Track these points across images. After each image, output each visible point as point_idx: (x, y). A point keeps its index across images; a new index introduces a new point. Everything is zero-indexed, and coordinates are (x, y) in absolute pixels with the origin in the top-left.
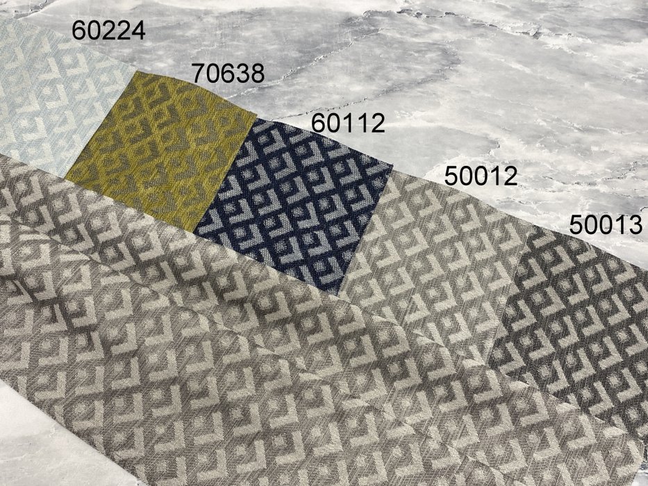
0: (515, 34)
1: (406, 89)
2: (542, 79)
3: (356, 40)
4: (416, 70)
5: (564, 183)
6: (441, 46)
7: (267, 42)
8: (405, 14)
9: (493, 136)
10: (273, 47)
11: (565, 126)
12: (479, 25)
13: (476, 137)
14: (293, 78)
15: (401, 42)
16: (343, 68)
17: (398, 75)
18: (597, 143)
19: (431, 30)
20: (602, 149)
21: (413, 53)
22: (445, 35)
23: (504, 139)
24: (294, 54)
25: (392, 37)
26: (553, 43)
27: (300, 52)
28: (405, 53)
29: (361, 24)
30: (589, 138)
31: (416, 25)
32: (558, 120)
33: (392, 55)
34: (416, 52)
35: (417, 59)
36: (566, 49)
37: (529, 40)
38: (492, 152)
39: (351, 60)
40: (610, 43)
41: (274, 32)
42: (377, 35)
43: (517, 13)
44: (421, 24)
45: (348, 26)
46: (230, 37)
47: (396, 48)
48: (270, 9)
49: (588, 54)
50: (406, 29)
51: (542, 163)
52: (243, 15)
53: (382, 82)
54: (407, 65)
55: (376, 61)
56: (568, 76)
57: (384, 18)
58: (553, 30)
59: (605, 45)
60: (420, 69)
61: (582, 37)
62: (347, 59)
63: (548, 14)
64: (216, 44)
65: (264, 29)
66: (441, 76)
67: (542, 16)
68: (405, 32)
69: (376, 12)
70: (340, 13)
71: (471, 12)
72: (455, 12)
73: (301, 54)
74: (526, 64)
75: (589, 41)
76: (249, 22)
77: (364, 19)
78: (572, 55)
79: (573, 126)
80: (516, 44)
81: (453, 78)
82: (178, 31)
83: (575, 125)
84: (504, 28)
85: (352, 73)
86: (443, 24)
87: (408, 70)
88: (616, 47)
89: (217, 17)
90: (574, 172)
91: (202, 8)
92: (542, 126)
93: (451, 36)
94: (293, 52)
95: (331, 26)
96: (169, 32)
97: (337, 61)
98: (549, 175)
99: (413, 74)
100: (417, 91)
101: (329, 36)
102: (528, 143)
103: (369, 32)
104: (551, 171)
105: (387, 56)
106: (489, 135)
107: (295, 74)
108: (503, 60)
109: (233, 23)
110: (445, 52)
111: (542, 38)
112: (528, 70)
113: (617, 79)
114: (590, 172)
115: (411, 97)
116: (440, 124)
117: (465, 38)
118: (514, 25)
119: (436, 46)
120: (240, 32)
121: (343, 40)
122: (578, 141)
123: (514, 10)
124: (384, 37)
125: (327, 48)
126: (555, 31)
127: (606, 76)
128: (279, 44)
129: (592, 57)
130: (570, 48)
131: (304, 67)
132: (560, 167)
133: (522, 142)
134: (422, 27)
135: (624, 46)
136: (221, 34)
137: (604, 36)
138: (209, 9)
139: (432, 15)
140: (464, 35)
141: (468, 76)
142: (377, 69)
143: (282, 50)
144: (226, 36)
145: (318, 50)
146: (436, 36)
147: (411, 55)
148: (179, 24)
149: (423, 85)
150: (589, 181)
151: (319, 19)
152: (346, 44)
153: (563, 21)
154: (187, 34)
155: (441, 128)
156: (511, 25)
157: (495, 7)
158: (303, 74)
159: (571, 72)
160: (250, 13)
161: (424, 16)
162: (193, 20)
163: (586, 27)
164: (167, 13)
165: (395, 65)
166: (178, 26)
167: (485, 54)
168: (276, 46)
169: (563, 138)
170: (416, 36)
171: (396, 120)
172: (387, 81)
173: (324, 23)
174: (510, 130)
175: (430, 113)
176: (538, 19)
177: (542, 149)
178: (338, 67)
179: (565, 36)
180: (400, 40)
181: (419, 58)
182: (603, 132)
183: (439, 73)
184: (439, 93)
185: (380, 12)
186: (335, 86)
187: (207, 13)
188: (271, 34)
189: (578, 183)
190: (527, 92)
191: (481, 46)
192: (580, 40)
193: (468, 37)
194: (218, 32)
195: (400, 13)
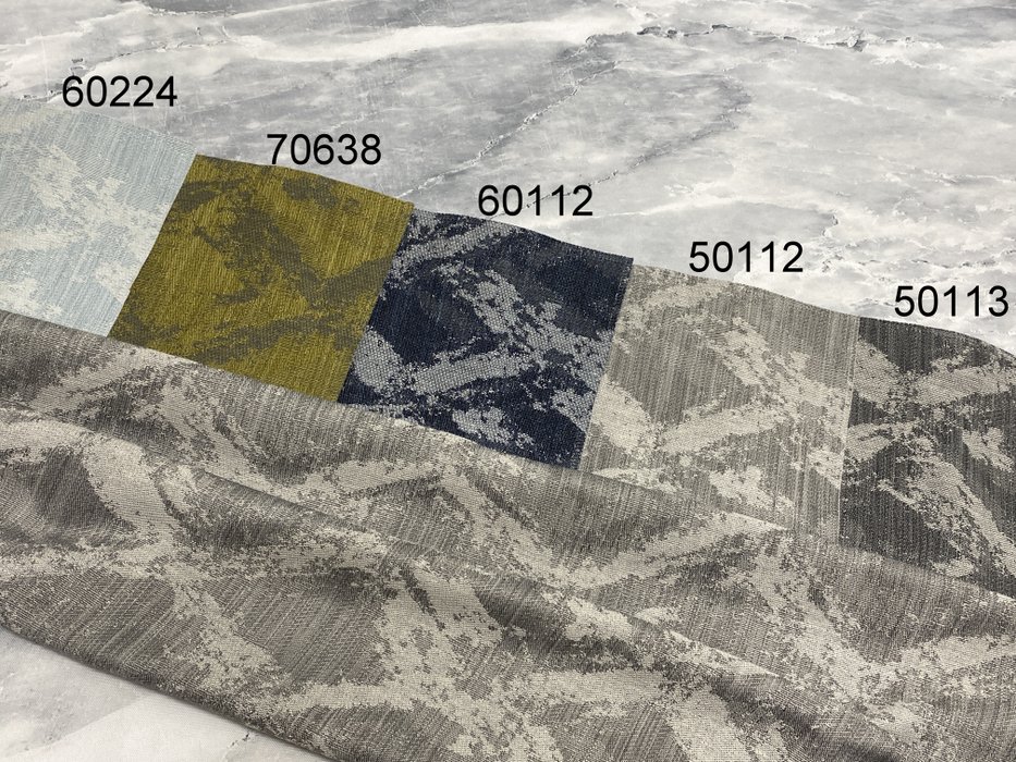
0: (825, 47)
1: (674, 151)
2: (879, 110)
3: (581, 83)
4: (684, 120)
5: (946, 267)
6: (716, 79)
7: (444, 103)
8: (650, 35)
9: (824, 207)
10: (454, 109)
11: (930, 180)
12: (767, 39)
13: (800, 213)
14: (496, 155)
15: (653, 80)
16: (570, 129)
17: (658, 131)
18: (982, 200)
19: (696, 56)
20: (993, 208)
21: (674, 93)
22: (718, 60)
23: (842, 209)
24: (490, 116)
25: (637, 72)
26: (886, 54)
27: (498, 111)
28: (662, 97)
29: (584, 57)
30: (969, 193)
31: (671, 50)
32: (918, 171)
33: (644, 100)
34: (679, 92)
35: (683, 103)
36: (906, 62)
37: (849, 55)
38: (828, 232)
39: (580, 116)
40: (971, 45)
41: (451, 85)
42: (613, 71)
43: (822, 15)
44: (677, 46)
45: (567, 62)
46: (382, 102)
47: (647, 89)
48: (438, 50)
49: (942, 66)
50: (657, 57)
51: (906, 241)
52: (396, 64)
53: (637, 144)
54: (669, 113)
55: (619, 113)
56: (918, 102)
57: (619, 44)
58: (882, 34)
59: (964, 50)
60: (691, 118)
61: (928, 42)
62: (574, 114)
63: (868, 11)
64: (363, 115)
65: (435, 83)
66: (725, 125)
67: (860, 15)
68: (656, 62)
69: (605, 36)
70: (549, 43)
71: (751, 21)
72: (727, 23)
73: (501, 116)
74: (850, 91)
75: (939, 46)
76: (410, 73)
77: (589, 48)
78: (918, 71)
79: (941, 178)
80: (830, 63)
81: (745, 125)
82: (297, 100)
83: (945, 177)
84: (808, 40)
85: (586, 136)
86: (711, 43)
87: (672, 121)
88: (980, 51)
89: (356, 72)
90: (958, 247)
91: (329, 59)
92: (896, 183)
93: (727, 61)
94: (489, 113)
95: (539, 66)
96: (283, 102)
97: (558, 120)
98: (921, 257)
99: (682, 126)
100: (693, 151)
101: (539, 83)
102: (879, 212)
103: (600, 68)
104: (922, 250)
105: (636, 103)
106: (816, 206)
107: (498, 147)
108: (814, 90)
109: (384, 78)
110: (723, 86)
111: (867, 49)
112: (855, 101)
113: (992, 99)
114: (981, 245)
115: (684, 162)
116: (739, 198)
117: (750, 62)
118: (821, 34)
119: (708, 79)
120: (398, 92)
121: (562, 85)
122: (954, 200)
123: (815, 10)
124: (625, 75)
125: (540, 101)
126: (886, 37)
127: (974, 96)
128: (462, 104)
129: (948, 69)
130: (913, 59)
131: (509, 134)
132: (936, 243)
133: (870, 212)
134: (679, 52)
135: (992, 47)
136: (368, 97)
137: (960, 36)
138: (340, 59)
139: (692, 32)
140: (747, 58)
141: (766, 120)
142: (625, 124)
143: (469, 112)
144: (376, 99)
145: (526, 106)
146: (706, 64)
147: (673, 97)
148: (297, 88)
149: (700, 141)
150: (983, 259)
151: (518, 57)
152: (569, 91)
153: (893, 19)
154: (312, 104)
155: (742, 204)
156: (817, 33)
157: (786, 9)
158: (510, 146)
159: (921, 96)
160: (408, 60)
161: (680, 34)
162: (319, 79)
163: (930, 26)
164: (274, 72)
165: (650, 115)
166: (297, 91)
167: (787, 83)
168: (459, 108)
169: (931, 197)
170: (674, 67)
171: (671, 200)
172: (644, 142)
173: (527, 62)
174: (848, 195)
175: (720, 183)
176: (856, 20)
177: (903, 218)
178: (562, 129)
179: (901, 42)
180: (651, 76)
181: (686, 101)
182: (988, 182)
183: (721, 119)
184: (727, 151)
185: (611, 36)
186: (563, 159)
187: (339, 66)
188: (447, 89)
189: (967, 264)
190: (862, 134)
191: (777, 71)
192: (926, 45)
193: (755, 60)
194: (363, 95)
195: (642, 33)
